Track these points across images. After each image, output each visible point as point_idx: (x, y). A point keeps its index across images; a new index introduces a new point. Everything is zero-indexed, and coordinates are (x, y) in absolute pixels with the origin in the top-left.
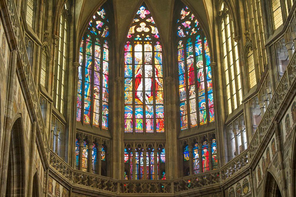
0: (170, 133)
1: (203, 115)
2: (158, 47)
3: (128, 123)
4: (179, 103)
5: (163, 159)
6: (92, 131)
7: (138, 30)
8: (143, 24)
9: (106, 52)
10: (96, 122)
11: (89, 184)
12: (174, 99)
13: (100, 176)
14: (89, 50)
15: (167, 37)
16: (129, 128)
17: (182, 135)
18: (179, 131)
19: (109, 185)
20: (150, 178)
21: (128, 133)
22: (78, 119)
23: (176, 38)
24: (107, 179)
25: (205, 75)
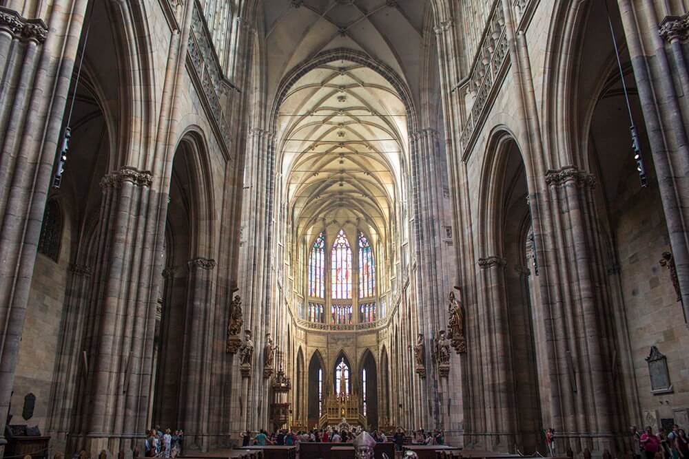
0: (354, 300)
1: (370, 291)
2: (349, 251)
3: (334, 294)
4: (359, 284)
5: (351, 312)
6: (316, 300)
7: (340, 242)
8: (342, 238)
9: (323, 256)
10: (318, 295)
11: (315, 327)
12: (357, 282)
13: (320, 323)
14: (314, 256)
15: (354, 247)
16: (334, 297)
17: (360, 301)
18: (359, 298)
19: (324, 326)
20: (344, 323)
21: (333, 299)
22: (309, 295)
23: (358, 247)
24: (323, 324)
25: (372, 270)
